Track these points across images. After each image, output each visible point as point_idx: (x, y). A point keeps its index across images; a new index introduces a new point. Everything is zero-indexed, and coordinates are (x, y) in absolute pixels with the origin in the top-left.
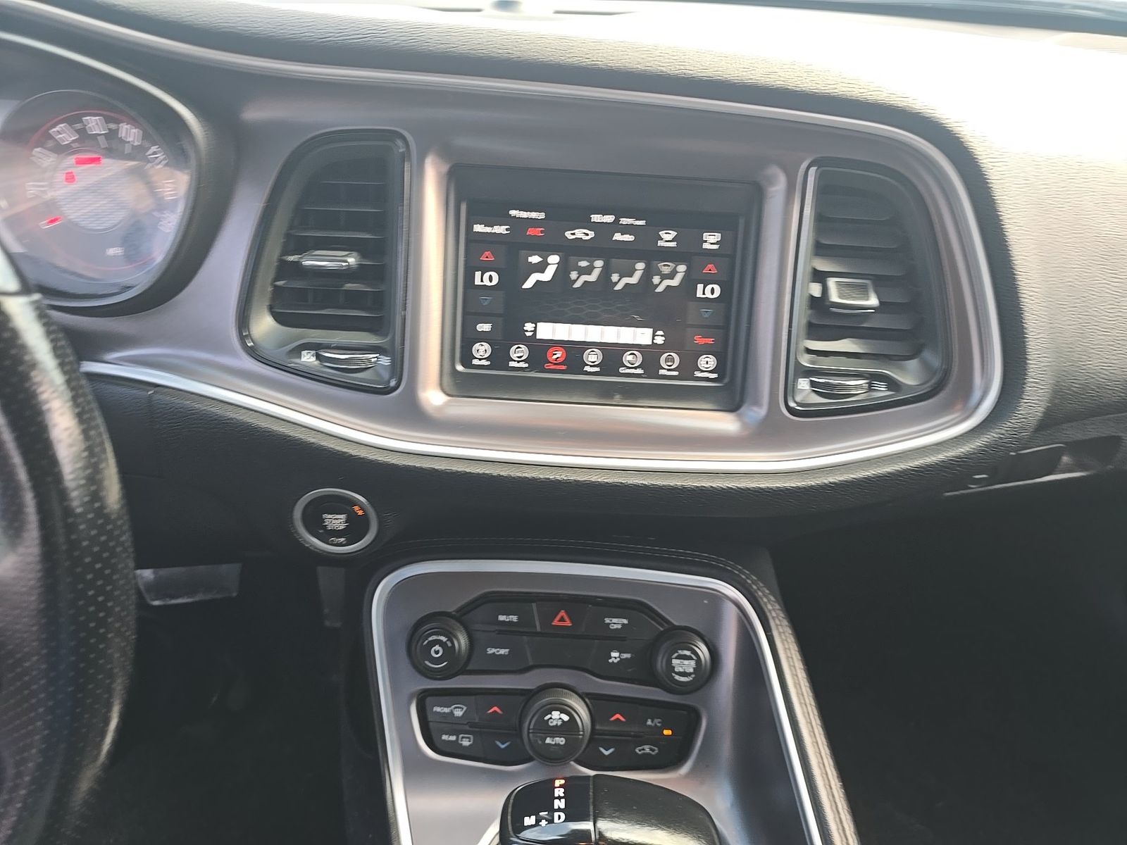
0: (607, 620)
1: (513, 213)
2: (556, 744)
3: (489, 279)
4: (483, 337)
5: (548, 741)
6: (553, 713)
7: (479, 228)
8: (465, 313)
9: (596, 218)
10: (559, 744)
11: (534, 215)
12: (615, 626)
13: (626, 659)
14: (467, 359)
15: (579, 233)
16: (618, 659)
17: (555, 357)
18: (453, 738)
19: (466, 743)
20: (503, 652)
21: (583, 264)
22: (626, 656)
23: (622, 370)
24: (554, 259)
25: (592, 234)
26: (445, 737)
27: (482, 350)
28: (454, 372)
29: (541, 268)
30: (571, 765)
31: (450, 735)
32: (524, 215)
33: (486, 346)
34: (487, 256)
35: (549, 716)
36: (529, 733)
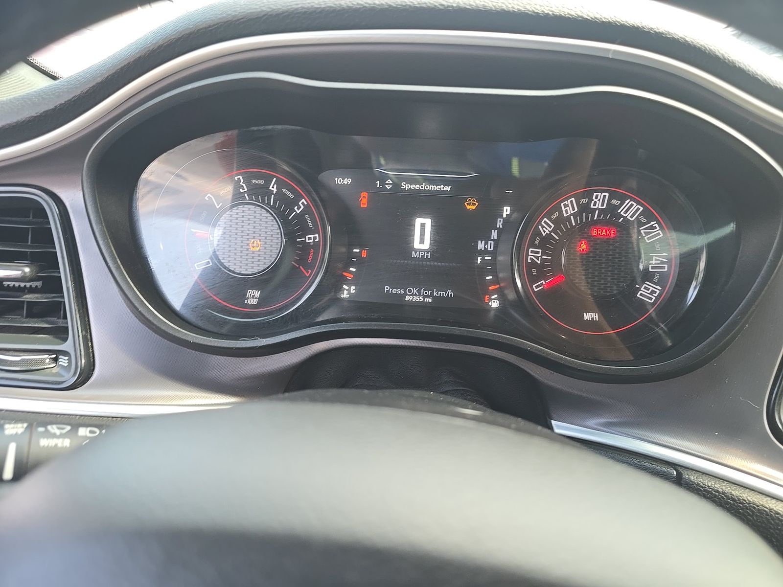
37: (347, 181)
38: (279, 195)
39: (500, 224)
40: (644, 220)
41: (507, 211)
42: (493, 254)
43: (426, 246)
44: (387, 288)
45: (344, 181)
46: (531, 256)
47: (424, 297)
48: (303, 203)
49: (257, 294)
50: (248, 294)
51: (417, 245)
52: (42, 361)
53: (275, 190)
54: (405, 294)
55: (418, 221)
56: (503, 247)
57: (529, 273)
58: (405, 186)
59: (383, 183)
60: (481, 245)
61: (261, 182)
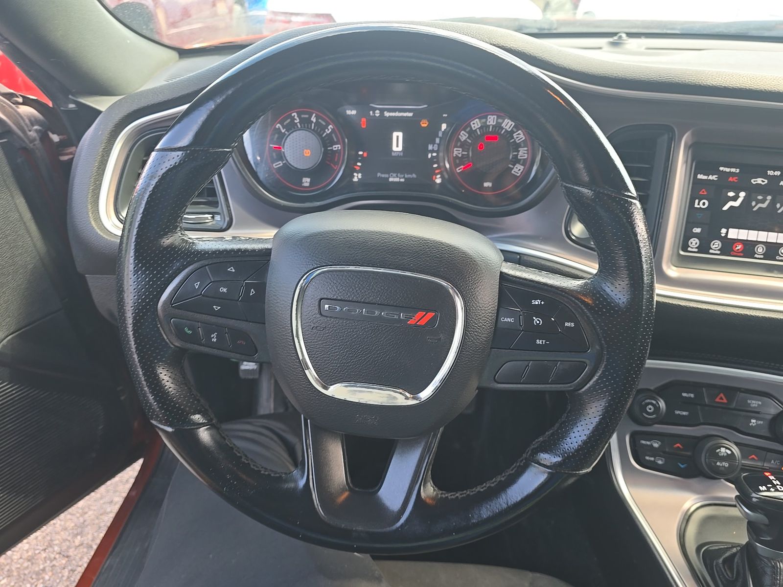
0: (749, 402)
1: (721, 169)
2: (723, 466)
3: (703, 204)
4: (696, 235)
5: (718, 464)
6: (722, 448)
7: (700, 176)
8: (687, 222)
9: (770, 173)
10: (724, 467)
11: (733, 170)
12: (754, 405)
13: (760, 424)
14: (685, 248)
15: (759, 181)
16: (755, 424)
17: (737, 248)
18: (652, 459)
19: (660, 462)
20: (685, 413)
21: (760, 197)
22: (759, 422)
23: (777, 258)
24: (742, 194)
25: (766, 181)
26: (647, 458)
27: (694, 243)
28: (679, 255)
29: (735, 199)
30: (721, 482)
31: (651, 457)
32: (728, 170)
33: (697, 240)
34: (703, 192)
35: (718, 450)
36: (705, 458)
37: (354, 112)
38: (317, 123)
39: (440, 134)
40: (515, 130)
41: (444, 126)
42: (437, 152)
43: (400, 148)
44: (379, 174)
45: (352, 112)
46: (455, 153)
47: (400, 178)
48: (331, 128)
49: (308, 180)
50: (303, 181)
51: (395, 148)
52: (207, 218)
53: (314, 120)
54: (389, 177)
55: (395, 134)
56: (442, 148)
57: (455, 162)
58: (387, 114)
59: (374, 113)
60: (430, 147)
61: (307, 116)
